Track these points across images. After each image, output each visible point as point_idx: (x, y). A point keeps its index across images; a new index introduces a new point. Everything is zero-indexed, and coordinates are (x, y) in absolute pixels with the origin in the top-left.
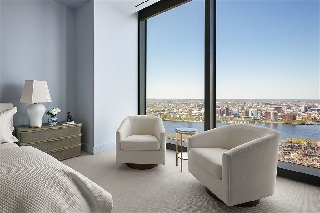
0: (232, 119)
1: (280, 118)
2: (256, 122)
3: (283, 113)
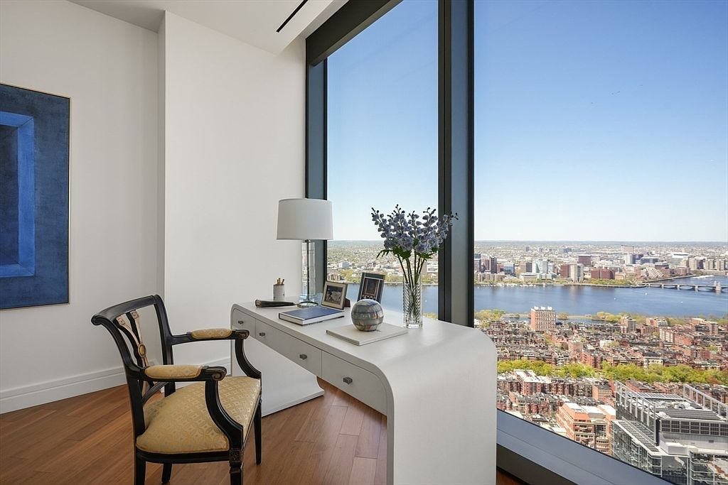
0: (501, 278)
1: (588, 276)
2: (544, 284)
3: (593, 266)
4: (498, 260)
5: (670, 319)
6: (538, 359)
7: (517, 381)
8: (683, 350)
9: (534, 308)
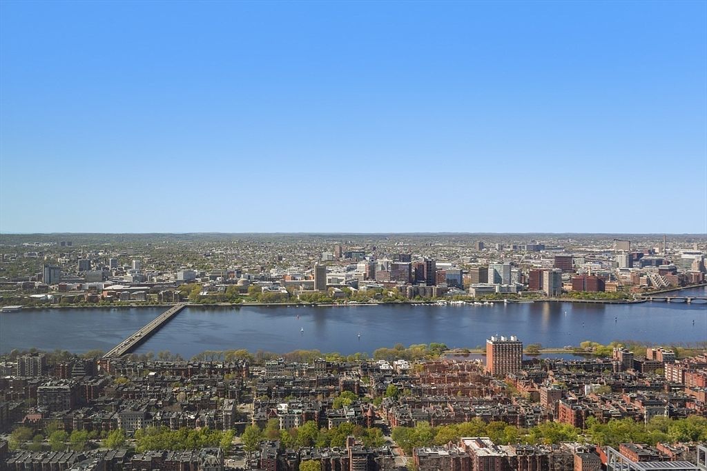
0: (441, 293)
1: (568, 287)
2: (505, 300)
3: (575, 272)
4: (437, 264)
5: (679, 348)
6: (497, 419)
7: (466, 455)
8: (695, 393)
9: (490, 339)
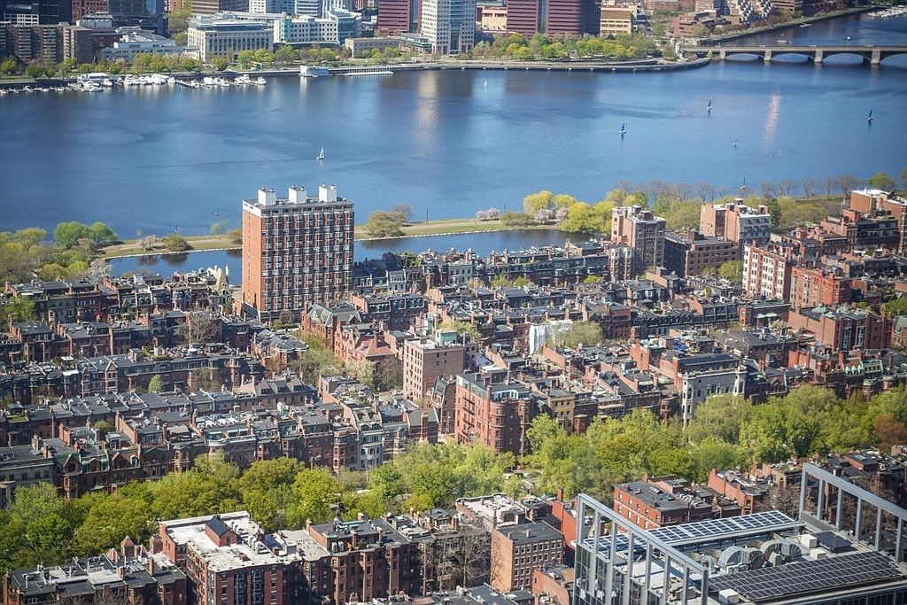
5: (783, 199)
6: (273, 451)
7: (179, 574)
8: (812, 325)
9: (253, 201)
